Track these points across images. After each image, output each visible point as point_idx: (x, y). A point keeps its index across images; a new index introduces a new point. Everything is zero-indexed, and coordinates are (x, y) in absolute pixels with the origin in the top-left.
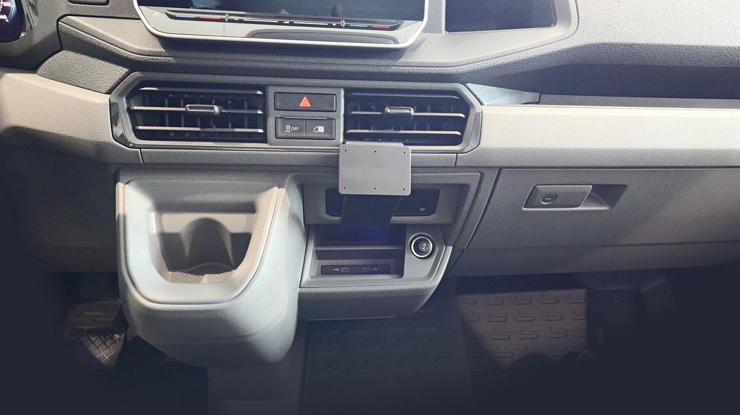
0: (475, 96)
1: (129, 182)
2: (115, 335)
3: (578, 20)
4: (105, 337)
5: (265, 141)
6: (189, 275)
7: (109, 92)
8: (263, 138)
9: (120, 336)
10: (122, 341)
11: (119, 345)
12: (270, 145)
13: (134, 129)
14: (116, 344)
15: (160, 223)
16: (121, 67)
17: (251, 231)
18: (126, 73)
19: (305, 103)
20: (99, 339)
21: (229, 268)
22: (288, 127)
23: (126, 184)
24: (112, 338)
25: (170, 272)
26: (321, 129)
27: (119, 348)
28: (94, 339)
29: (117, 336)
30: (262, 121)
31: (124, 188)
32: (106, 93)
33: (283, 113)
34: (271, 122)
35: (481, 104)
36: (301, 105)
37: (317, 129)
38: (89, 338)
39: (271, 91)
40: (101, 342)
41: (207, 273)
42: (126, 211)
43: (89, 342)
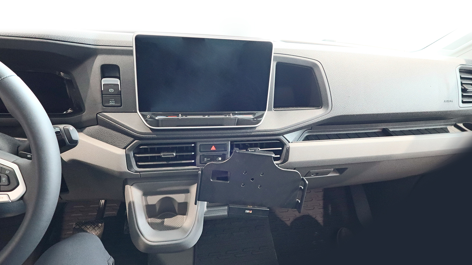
0: (287, 140)
1: (132, 184)
2: (99, 224)
3: (332, 106)
4: (94, 226)
5: (195, 165)
6: (158, 219)
7: (125, 148)
8: (194, 164)
9: (102, 224)
10: (103, 227)
11: (102, 229)
12: (198, 167)
13: (136, 164)
14: (100, 229)
15: (146, 200)
16: (130, 137)
17: (187, 201)
18: (133, 140)
19: (213, 148)
20: (91, 227)
21: (175, 215)
22: (205, 159)
23: (131, 186)
24: (97, 226)
25: (149, 219)
26: (220, 159)
27: (102, 230)
28: (88, 227)
29: (100, 225)
30: (194, 157)
31: (131, 188)
32: (123, 149)
33: (204, 153)
34: (198, 158)
35: (289, 142)
36: (211, 149)
37: (218, 159)
38: (86, 226)
39: (198, 145)
40: (92, 228)
41: (166, 218)
42: (133, 199)
43: (87, 228)
